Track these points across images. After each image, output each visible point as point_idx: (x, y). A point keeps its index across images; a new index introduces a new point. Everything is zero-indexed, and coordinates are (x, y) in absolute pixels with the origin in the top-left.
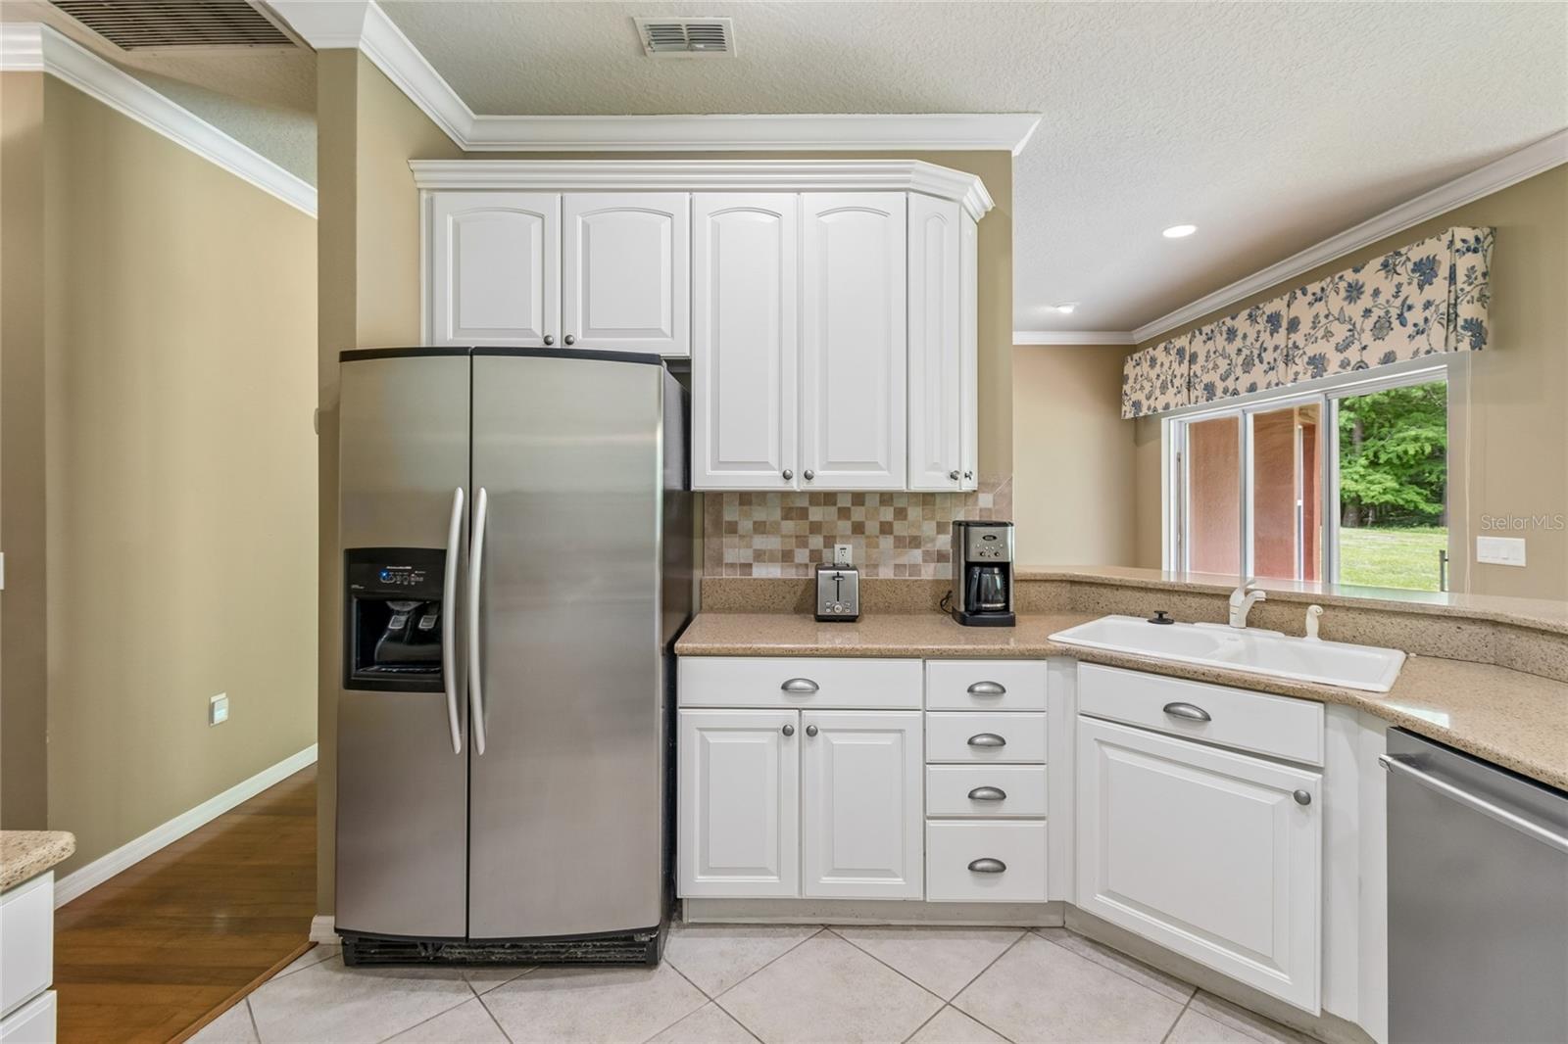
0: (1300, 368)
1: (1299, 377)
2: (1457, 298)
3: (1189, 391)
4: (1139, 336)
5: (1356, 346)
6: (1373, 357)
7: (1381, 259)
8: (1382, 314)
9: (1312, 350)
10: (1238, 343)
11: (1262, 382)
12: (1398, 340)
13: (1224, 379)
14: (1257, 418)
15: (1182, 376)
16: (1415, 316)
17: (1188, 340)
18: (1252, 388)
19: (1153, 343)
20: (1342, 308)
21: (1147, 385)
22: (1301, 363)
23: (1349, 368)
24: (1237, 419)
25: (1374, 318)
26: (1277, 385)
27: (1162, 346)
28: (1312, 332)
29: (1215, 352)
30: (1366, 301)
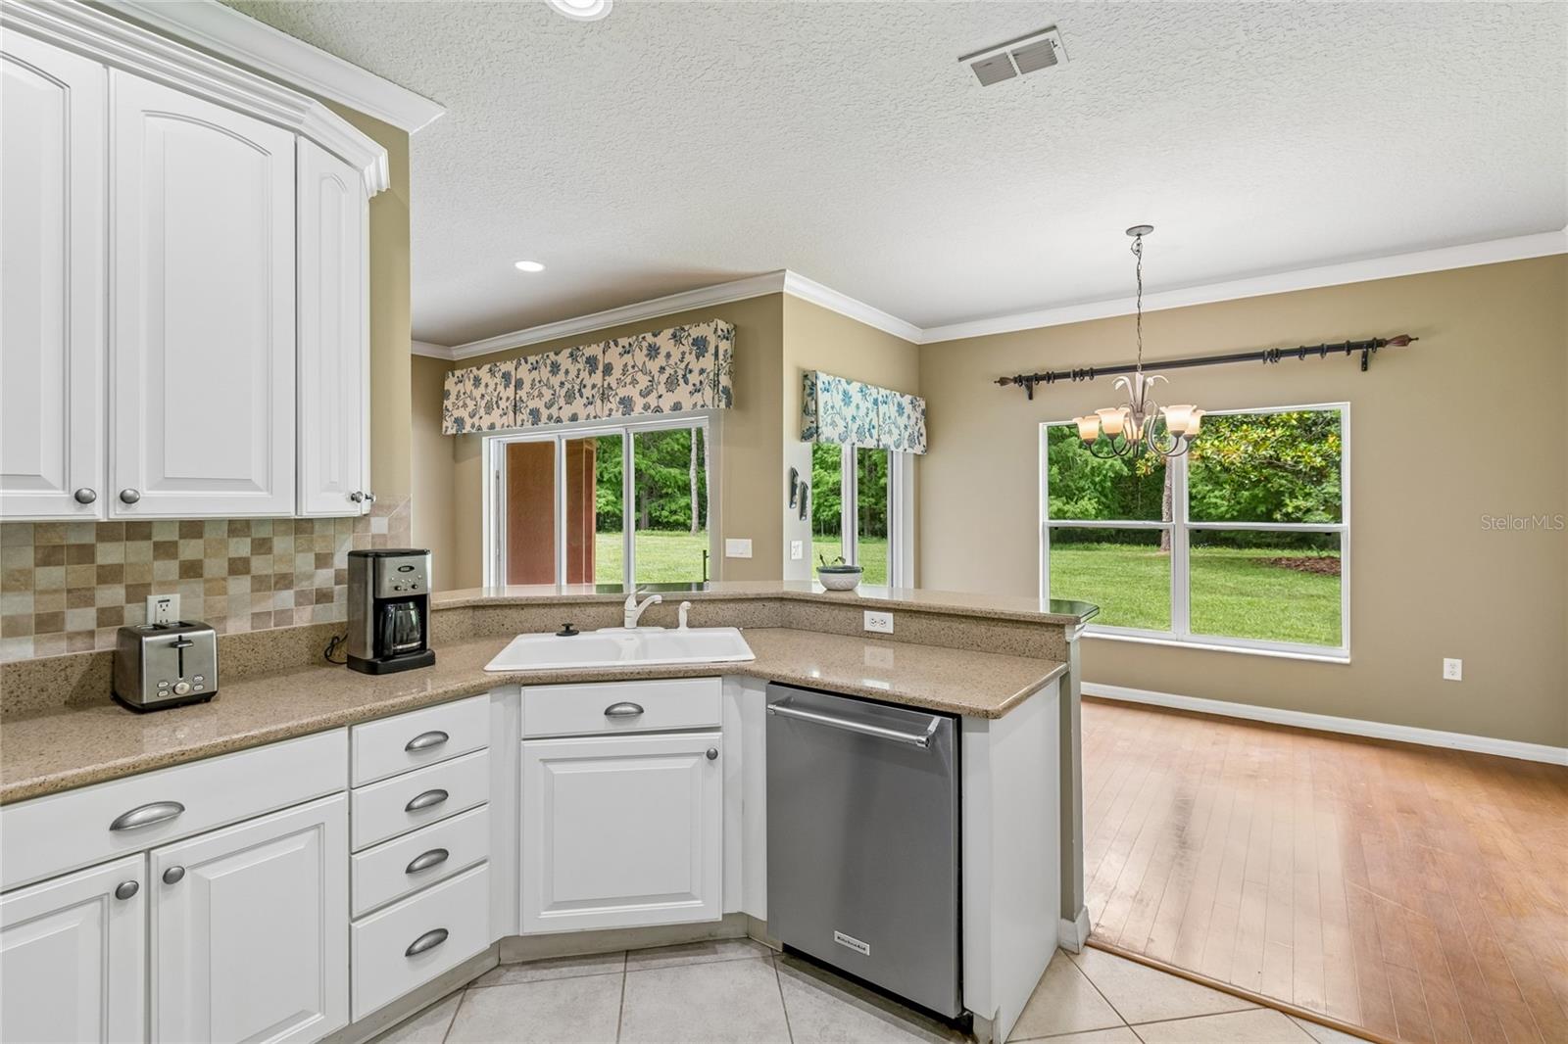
0: (613, 406)
1: (614, 413)
2: (719, 370)
3: (515, 414)
4: (458, 353)
5: (654, 394)
6: (667, 403)
7: (672, 331)
8: (672, 372)
9: (622, 392)
10: (561, 376)
11: (582, 413)
12: (682, 393)
13: (548, 406)
14: (569, 443)
15: (508, 399)
16: (694, 378)
17: (514, 365)
18: (574, 418)
19: (478, 361)
20: (644, 363)
21: (471, 404)
22: (614, 403)
23: (650, 411)
24: (553, 443)
25: (666, 375)
26: (595, 417)
27: (487, 367)
28: (623, 378)
29: (540, 382)
30: (661, 361)
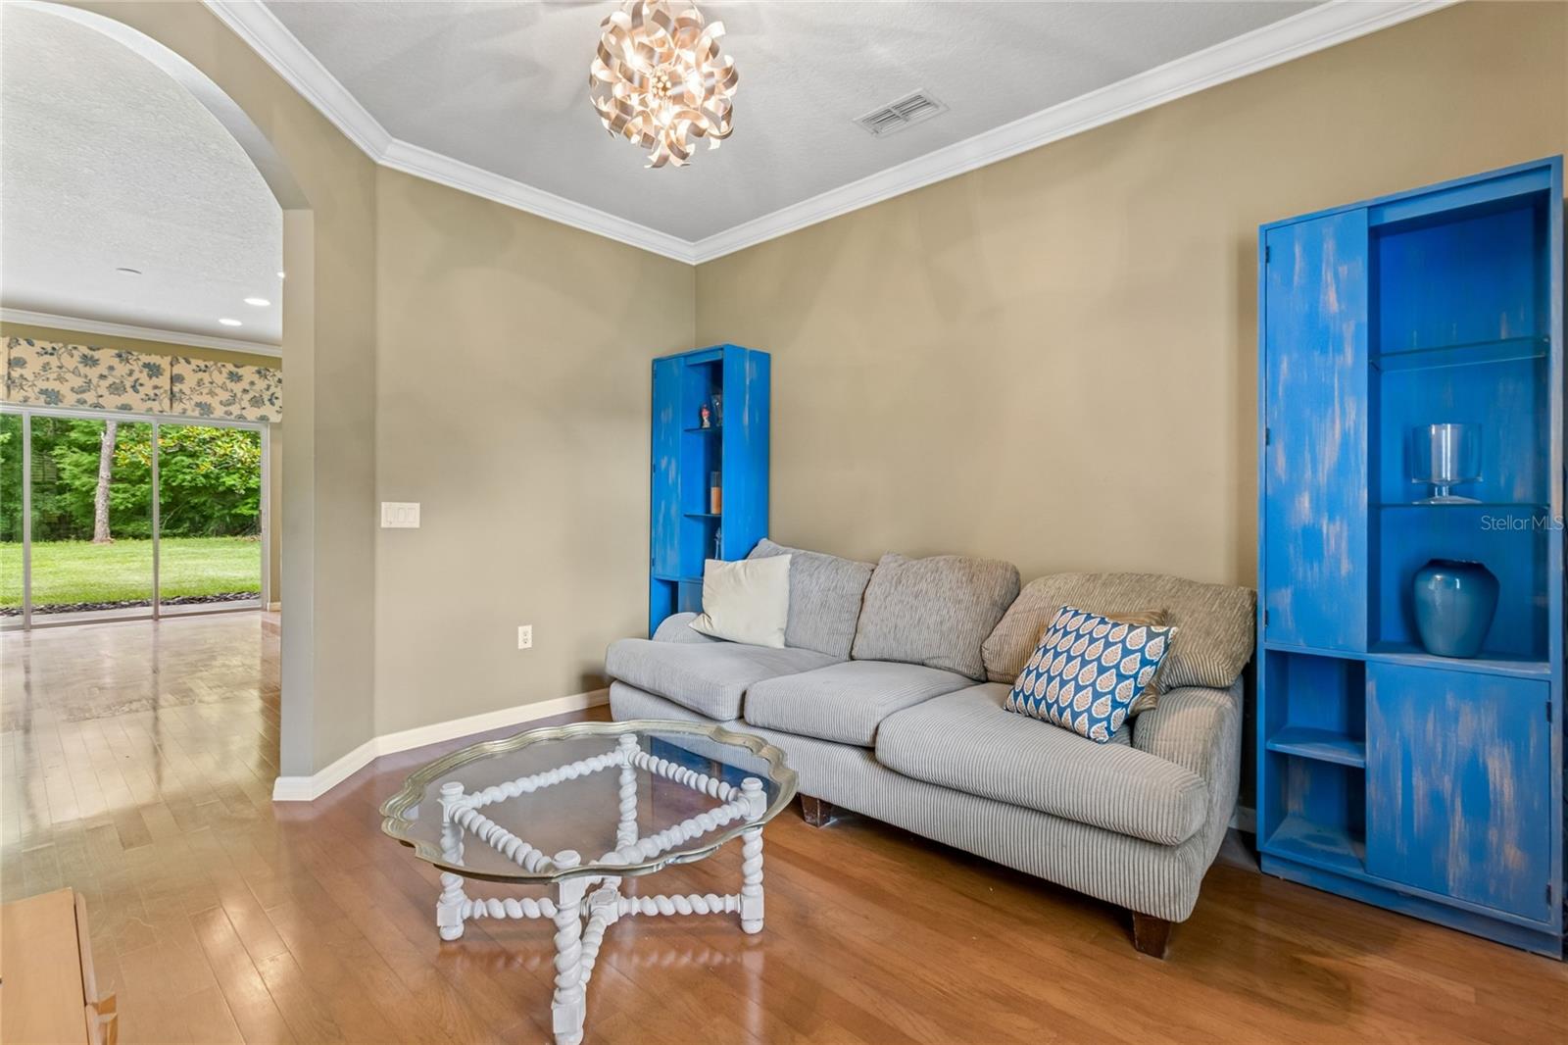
28: (197, 388)
